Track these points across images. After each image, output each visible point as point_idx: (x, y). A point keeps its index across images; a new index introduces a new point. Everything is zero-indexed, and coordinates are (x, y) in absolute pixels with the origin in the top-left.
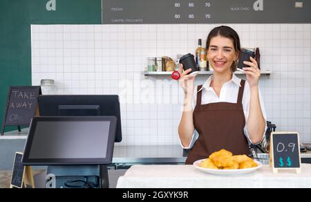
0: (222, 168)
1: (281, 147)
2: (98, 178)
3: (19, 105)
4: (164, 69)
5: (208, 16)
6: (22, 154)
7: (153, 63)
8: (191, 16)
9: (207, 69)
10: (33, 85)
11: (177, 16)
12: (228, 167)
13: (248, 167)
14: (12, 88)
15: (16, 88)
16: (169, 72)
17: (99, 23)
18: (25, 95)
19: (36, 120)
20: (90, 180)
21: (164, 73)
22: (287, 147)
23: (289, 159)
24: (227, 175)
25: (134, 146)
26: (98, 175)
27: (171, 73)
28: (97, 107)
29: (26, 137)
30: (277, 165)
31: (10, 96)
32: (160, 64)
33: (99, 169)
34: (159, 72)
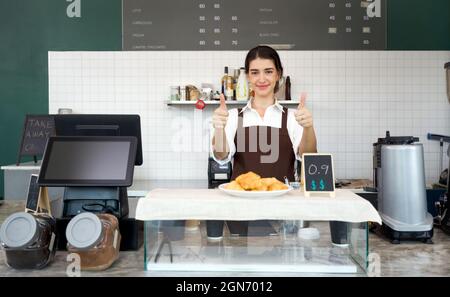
0: (250, 190)
1: (313, 169)
2: (117, 202)
3: (35, 135)
4: (188, 98)
5: (235, 42)
6: (37, 175)
7: (177, 92)
8: (217, 43)
9: (234, 98)
10: (50, 113)
11: (202, 43)
12: (256, 189)
13: (277, 189)
14: (28, 117)
15: (32, 116)
16: (193, 101)
17: (120, 49)
18: (42, 123)
19: (52, 140)
20: (109, 204)
21: (188, 102)
22: (319, 169)
23: (322, 182)
24: (255, 198)
25: (156, 180)
26: (118, 198)
27: (195, 102)
28: (116, 127)
29: (39, 168)
30: (309, 188)
31: (26, 125)
32: (183, 93)
33: (118, 193)
34: (183, 101)
